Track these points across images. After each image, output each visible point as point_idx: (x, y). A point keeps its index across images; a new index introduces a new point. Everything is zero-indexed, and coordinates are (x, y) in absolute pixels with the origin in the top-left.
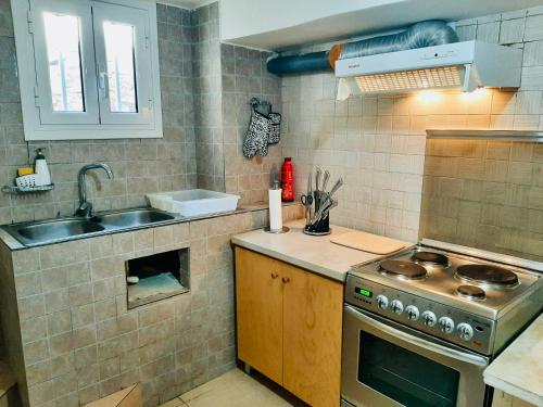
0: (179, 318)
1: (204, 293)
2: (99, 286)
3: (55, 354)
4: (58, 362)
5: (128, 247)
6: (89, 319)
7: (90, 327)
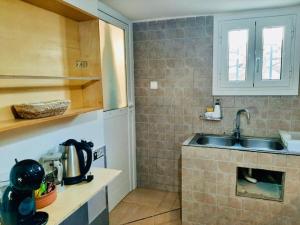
0: (272, 216)
1: (294, 208)
2: (220, 176)
3: (195, 201)
4: (196, 205)
5: (239, 159)
6: (213, 191)
7: (214, 195)
